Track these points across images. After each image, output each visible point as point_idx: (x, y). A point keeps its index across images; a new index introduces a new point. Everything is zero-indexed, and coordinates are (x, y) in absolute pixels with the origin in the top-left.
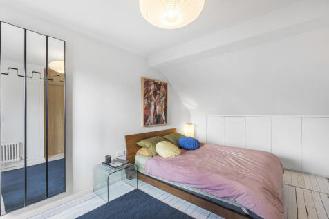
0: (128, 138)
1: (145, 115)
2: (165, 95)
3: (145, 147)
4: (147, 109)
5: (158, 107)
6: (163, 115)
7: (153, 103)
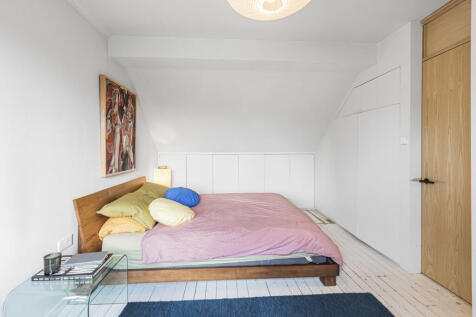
0: (81, 204)
1: (107, 153)
2: (134, 117)
3: (122, 216)
4: (110, 140)
5: (124, 138)
6: (131, 154)
7: (118, 129)
